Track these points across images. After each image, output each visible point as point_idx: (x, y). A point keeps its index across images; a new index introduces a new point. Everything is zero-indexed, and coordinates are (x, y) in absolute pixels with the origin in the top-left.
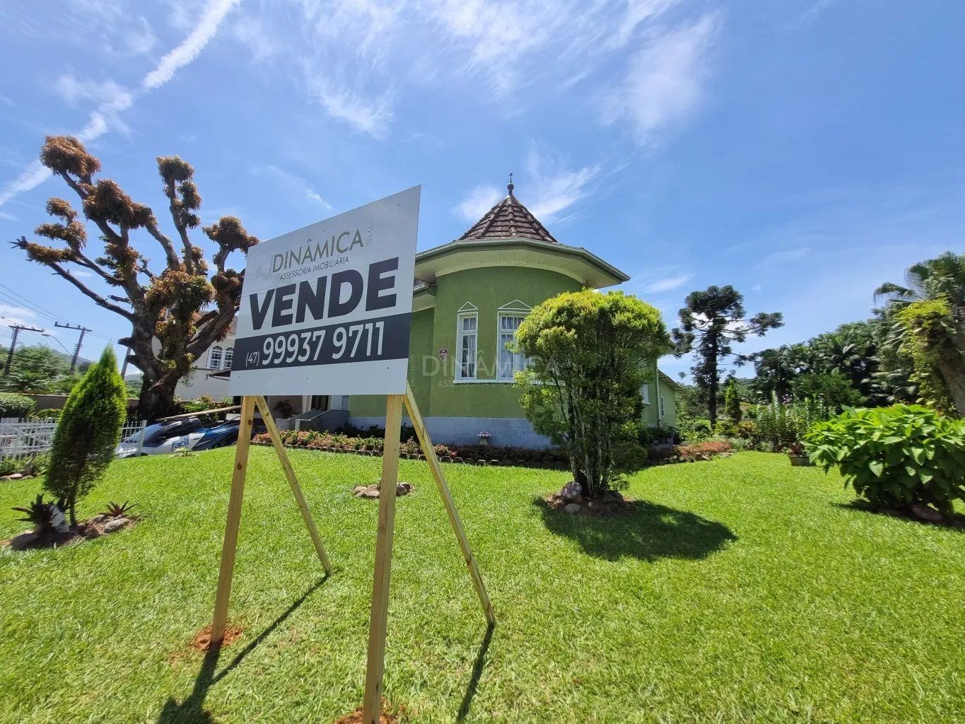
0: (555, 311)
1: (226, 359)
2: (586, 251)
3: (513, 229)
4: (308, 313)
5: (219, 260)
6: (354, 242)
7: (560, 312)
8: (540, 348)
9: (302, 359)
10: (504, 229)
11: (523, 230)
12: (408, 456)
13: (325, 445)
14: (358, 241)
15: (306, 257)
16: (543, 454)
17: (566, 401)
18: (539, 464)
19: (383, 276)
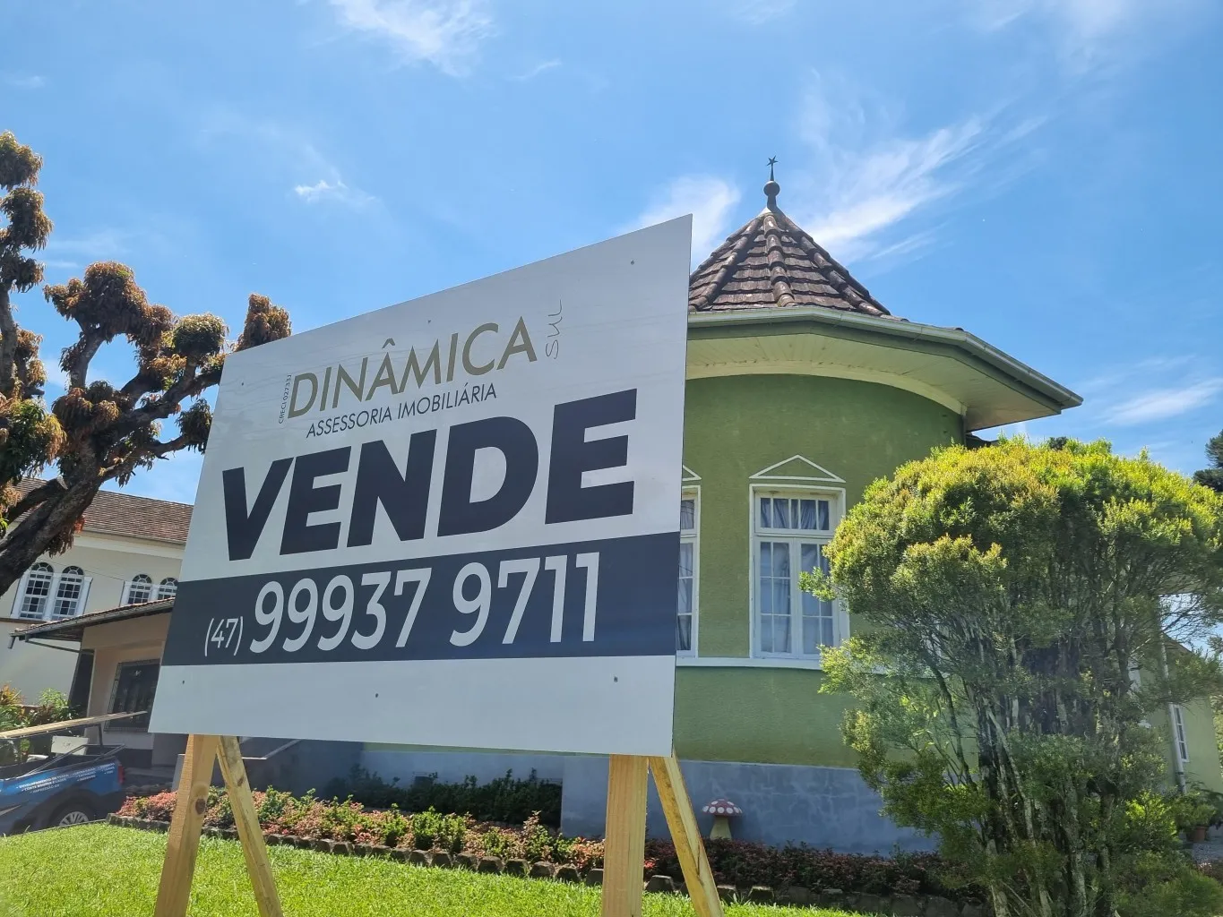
0: (937, 495)
1: (60, 594)
2: (973, 337)
3: (782, 287)
4: (383, 522)
5: (75, 362)
6: (511, 349)
7: (954, 497)
8: (904, 591)
9: (361, 642)
10: (761, 285)
11: (806, 287)
12: (528, 868)
13: (308, 832)
14: (521, 343)
15: (378, 383)
16: (892, 875)
17: (971, 732)
18: (884, 902)
19: (593, 434)
